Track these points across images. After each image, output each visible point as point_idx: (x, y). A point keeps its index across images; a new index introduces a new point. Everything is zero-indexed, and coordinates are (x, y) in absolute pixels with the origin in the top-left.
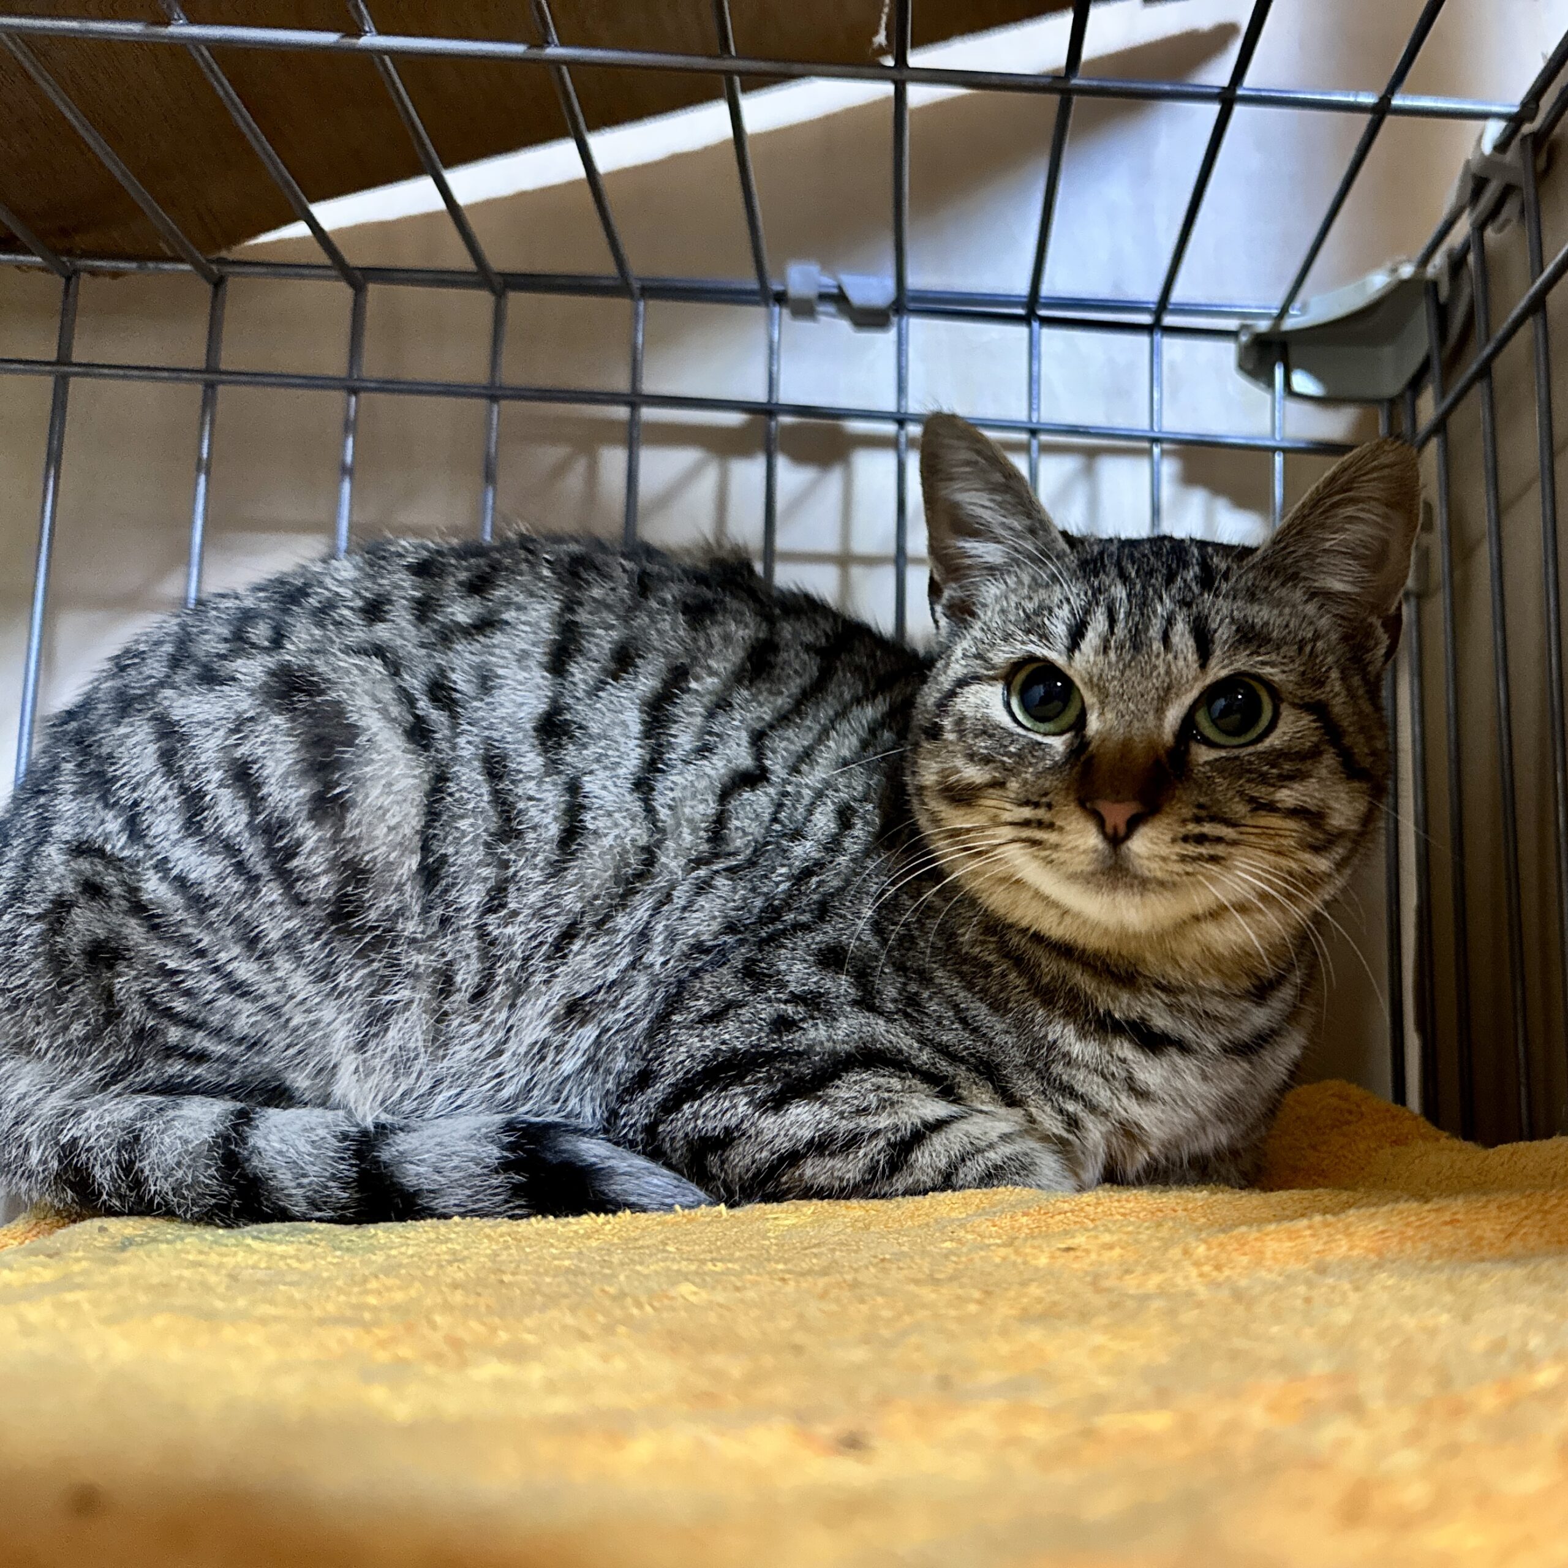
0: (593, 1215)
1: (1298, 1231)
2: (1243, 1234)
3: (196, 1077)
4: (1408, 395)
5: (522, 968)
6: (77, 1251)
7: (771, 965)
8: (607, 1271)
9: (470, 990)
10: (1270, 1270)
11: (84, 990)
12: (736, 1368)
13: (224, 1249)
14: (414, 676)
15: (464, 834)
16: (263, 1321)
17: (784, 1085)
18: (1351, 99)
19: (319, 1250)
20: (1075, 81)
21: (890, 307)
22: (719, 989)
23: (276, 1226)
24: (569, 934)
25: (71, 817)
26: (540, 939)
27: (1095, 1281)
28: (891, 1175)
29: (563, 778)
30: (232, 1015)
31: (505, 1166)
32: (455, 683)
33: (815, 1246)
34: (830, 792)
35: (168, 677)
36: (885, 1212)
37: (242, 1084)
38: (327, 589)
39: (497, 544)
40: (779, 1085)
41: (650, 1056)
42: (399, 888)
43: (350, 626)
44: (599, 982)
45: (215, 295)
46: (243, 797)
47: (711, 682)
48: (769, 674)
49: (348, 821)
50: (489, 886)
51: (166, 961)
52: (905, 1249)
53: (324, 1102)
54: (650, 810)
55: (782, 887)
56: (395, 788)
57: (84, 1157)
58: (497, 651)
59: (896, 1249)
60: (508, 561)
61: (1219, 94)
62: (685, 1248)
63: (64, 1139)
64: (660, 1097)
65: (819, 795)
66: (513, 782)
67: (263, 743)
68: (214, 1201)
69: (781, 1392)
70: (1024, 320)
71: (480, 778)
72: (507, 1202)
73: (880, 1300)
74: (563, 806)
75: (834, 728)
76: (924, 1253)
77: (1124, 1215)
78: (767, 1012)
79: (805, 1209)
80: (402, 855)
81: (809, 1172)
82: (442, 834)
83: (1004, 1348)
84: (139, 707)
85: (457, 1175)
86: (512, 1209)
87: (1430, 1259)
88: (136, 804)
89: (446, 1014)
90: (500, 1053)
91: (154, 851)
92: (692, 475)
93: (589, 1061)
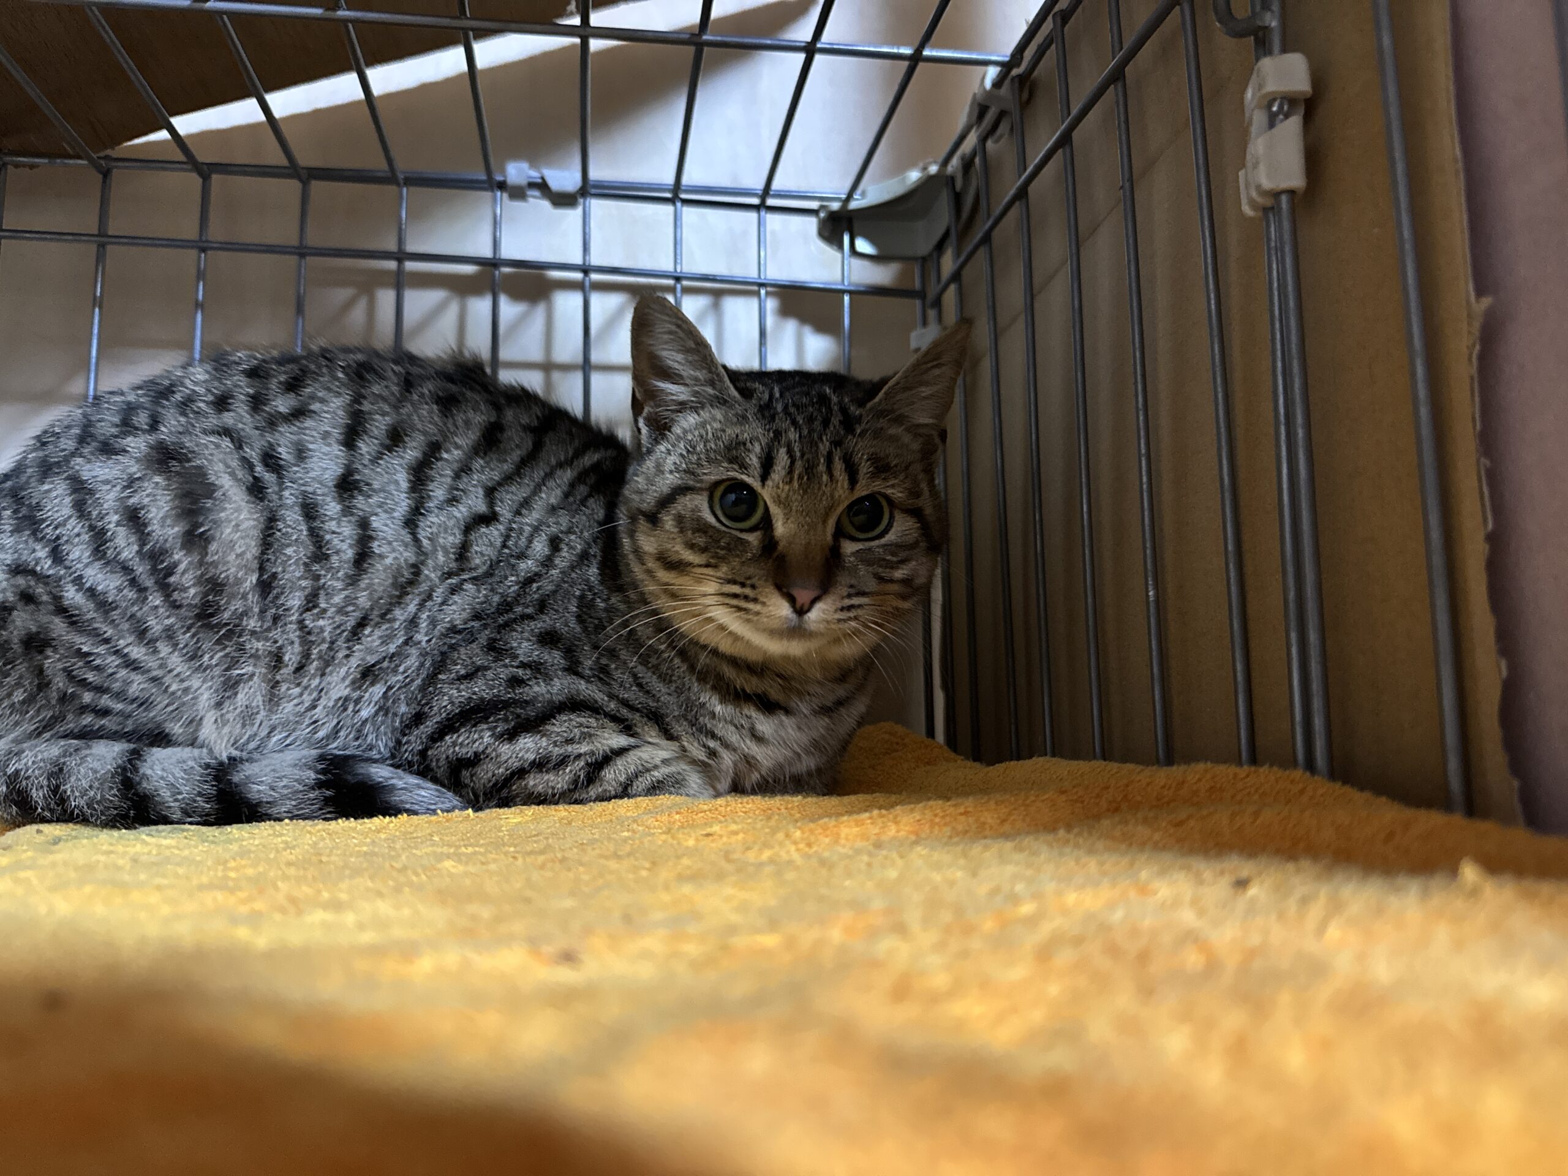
0: (381, 817)
1: (863, 820)
2: (825, 823)
3: (103, 726)
4: (935, 255)
5: (330, 649)
6: (22, 845)
7: (506, 643)
8: (393, 853)
9: (295, 665)
10: (844, 846)
11: (22, 668)
12: (486, 913)
13: (127, 843)
14: (252, 449)
15: (290, 557)
16: (159, 888)
17: (516, 723)
18: (895, 50)
19: (192, 843)
20: (705, 37)
21: (578, 192)
22: (471, 658)
23: (161, 827)
24: (362, 623)
25: (10, 548)
26: (343, 628)
27: (727, 856)
28: (588, 786)
29: (356, 518)
30: (128, 683)
31: (319, 785)
32: (280, 453)
33: (535, 836)
34: (543, 528)
35: (77, 449)
36: (582, 813)
37: (134, 732)
38: (187, 388)
39: (304, 354)
40: (513, 723)
41: (423, 702)
42: (244, 597)
43: (205, 415)
44: (384, 654)
45: (104, 182)
46: (134, 533)
47: (457, 453)
48: (498, 448)
49: (209, 551)
50: (306, 593)
51: (82, 647)
52: (596, 836)
53: (193, 743)
54: (416, 540)
55: (513, 589)
56: (241, 528)
57: (24, 783)
58: (307, 432)
59: (591, 836)
60: (313, 367)
61: (805, 47)
62: (446, 838)
63: (10, 770)
64: (429, 730)
65: (536, 529)
66: (323, 522)
67: (148, 495)
68: (116, 812)
69: (518, 927)
70: (671, 201)
71: (301, 518)
72: (321, 809)
73: (581, 869)
74: (355, 537)
75: (544, 485)
76: (609, 839)
77: (745, 813)
78: (504, 673)
79: (527, 812)
80: (246, 574)
81: (531, 783)
82: (273, 558)
83: (666, 897)
84: (57, 471)
85: (286, 792)
86: (323, 814)
87: (950, 837)
88: (58, 538)
89: (278, 682)
90: (314, 707)
91: (73, 569)
92: (439, 310)
93: (381, 708)
